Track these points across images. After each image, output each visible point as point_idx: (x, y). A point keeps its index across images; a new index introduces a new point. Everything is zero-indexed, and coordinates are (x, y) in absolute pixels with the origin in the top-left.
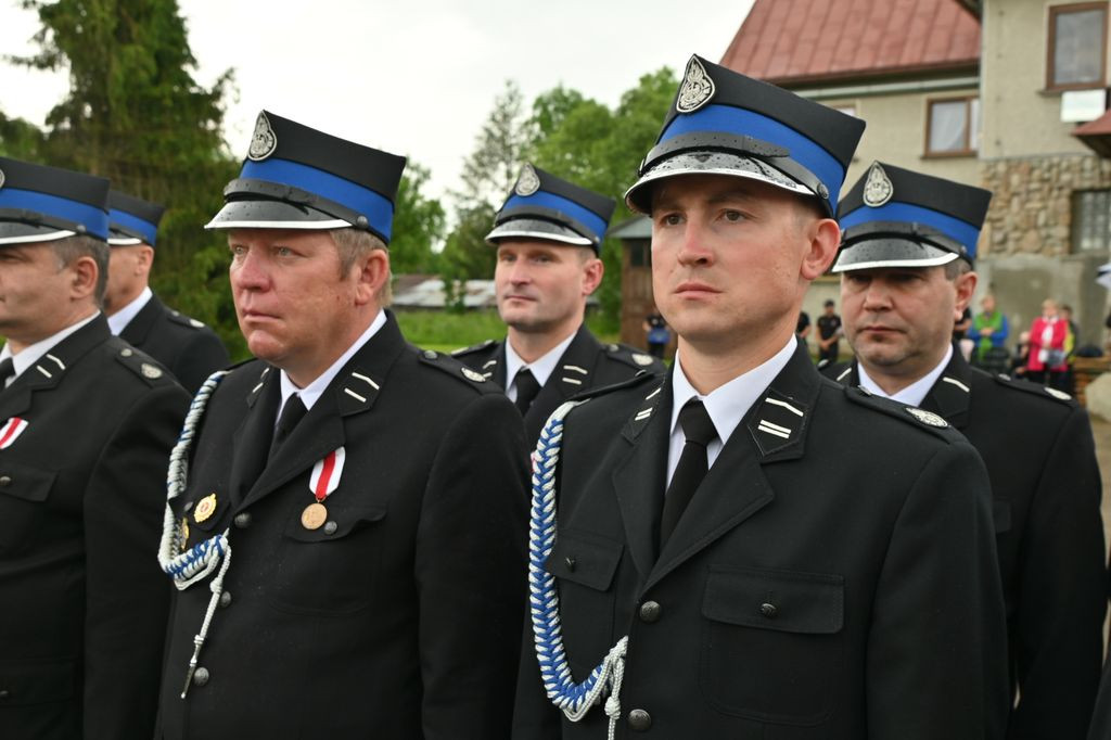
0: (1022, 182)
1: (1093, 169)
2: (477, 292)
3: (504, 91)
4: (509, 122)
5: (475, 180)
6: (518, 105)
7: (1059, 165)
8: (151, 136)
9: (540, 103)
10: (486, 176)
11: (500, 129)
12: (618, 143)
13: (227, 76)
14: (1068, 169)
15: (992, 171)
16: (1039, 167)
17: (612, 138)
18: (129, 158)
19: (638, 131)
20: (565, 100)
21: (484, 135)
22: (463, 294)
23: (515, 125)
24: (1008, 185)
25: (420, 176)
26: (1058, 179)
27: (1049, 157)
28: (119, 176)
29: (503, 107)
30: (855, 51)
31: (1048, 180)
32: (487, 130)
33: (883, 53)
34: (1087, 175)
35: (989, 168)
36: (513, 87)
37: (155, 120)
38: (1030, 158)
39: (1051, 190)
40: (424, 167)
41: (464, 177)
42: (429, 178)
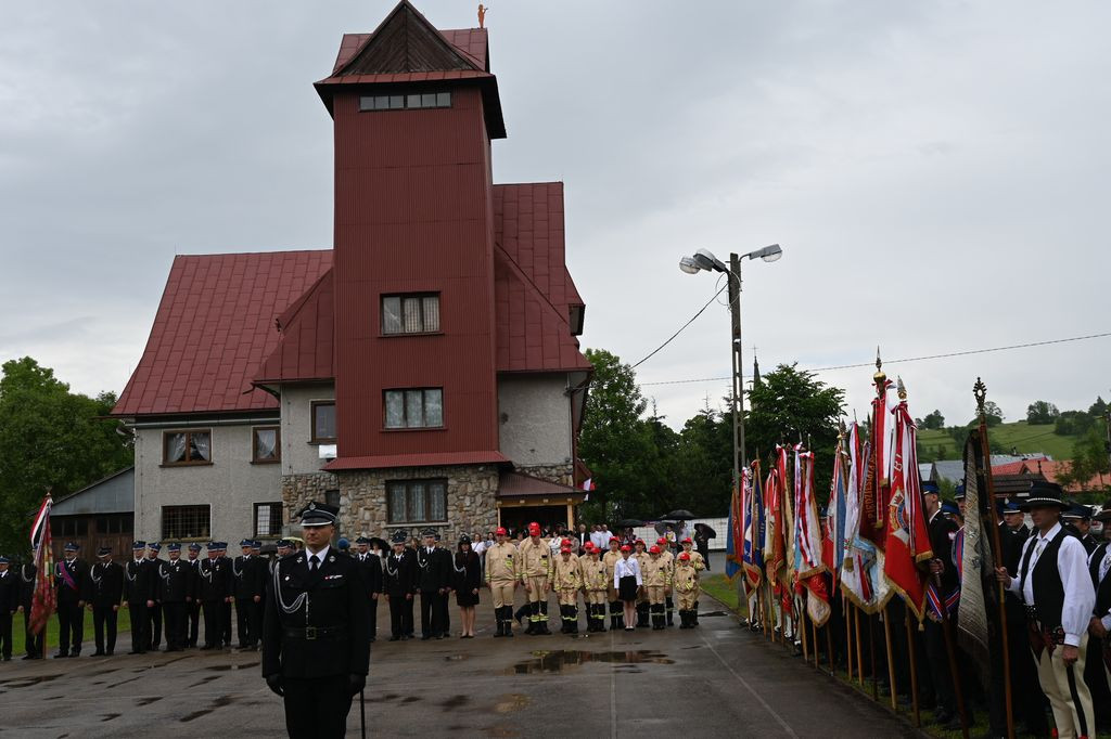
0: (303, 487)
1: (335, 482)
7: (319, 479)
14: (323, 481)
15: (288, 481)
16: (310, 479)
24: (296, 488)
26: (319, 485)
27: (315, 474)
30: (210, 399)
31: (315, 486)
33: (227, 401)
34: (333, 484)
35: (286, 480)
38: (306, 475)
39: (316, 490)
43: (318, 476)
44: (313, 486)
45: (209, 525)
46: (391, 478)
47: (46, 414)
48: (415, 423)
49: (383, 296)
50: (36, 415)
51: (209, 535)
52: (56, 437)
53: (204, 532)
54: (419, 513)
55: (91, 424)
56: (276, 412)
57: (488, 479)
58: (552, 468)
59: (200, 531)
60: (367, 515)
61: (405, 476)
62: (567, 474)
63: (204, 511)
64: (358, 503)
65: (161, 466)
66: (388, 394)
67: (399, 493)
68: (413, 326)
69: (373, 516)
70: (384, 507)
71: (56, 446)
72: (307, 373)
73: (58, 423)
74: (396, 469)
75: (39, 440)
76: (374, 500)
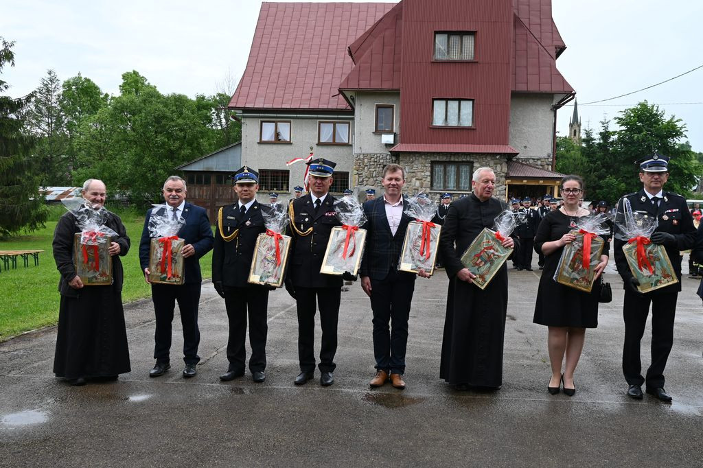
0: (368, 162)
1: (390, 159)
3: (47, 76)
4: (50, 94)
6: (56, 85)
7: (379, 157)
9: (67, 84)
14: (382, 158)
15: (359, 157)
16: (373, 157)
20: (83, 83)
24: (364, 162)
26: (379, 161)
27: (376, 154)
29: (47, 85)
33: (302, 102)
35: (357, 156)
38: (371, 154)
39: (377, 165)
43: (378, 155)
44: (375, 162)
45: (288, 183)
46: (435, 159)
47: (166, 105)
48: (453, 122)
49: (436, 33)
50: (161, 106)
51: (288, 190)
52: (173, 121)
53: (285, 187)
54: (452, 184)
55: (193, 113)
56: (352, 112)
57: (501, 164)
58: (538, 160)
59: (282, 187)
60: (418, 183)
61: (444, 159)
62: (548, 165)
63: (285, 174)
64: (412, 175)
65: (258, 143)
66: (435, 102)
67: (439, 169)
68: (455, 56)
69: (421, 185)
70: (429, 178)
71: (173, 127)
72: (375, 85)
73: (173, 112)
74: (439, 153)
76: (423, 174)
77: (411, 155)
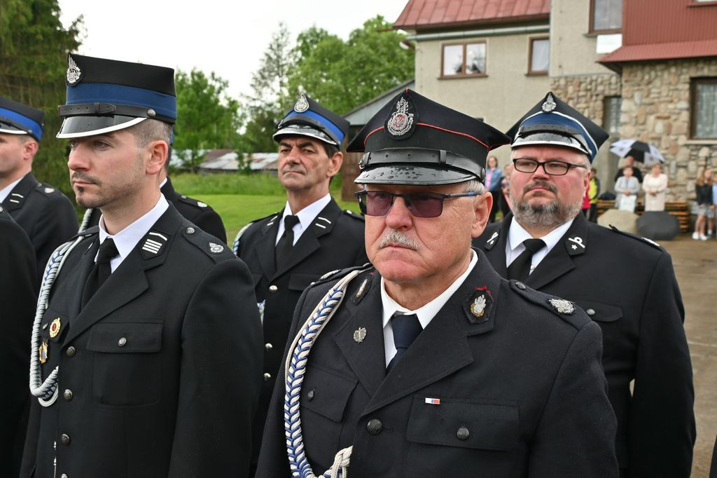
0: (574, 91)
1: (617, 83)
2: (259, 161)
3: (278, 30)
4: (281, 50)
5: (259, 88)
6: (287, 38)
7: (596, 80)
8: (28, 59)
9: (301, 37)
10: (266, 85)
11: (275, 54)
12: (347, 64)
13: (79, 20)
14: (602, 83)
15: (557, 84)
16: (585, 82)
17: (343, 61)
18: (15, 73)
19: (360, 56)
20: (318, 35)
21: (266, 58)
22: (249, 162)
23: (285, 52)
24: (566, 93)
25: (222, 84)
26: (596, 90)
27: (591, 75)
28: (8, 85)
29: (277, 40)
30: (485, 6)
31: (590, 90)
32: (267, 55)
33: (502, 8)
34: (613, 87)
35: (555, 82)
36: (284, 27)
37: (32, 48)
38: (579, 76)
39: (591, 96)
40: (224, 79)
41: (252, 85)
42: (228, 86)
43: (594, 78)
44: (587, 90)
46: (699, 74)
52: (380, 65)
60: (660, 127)
64: (648, 109)
65: (439, 78)
67: (710, 95)
69: (668, 130)
70: (685, 116)
73: (383, 54)
74: (708, 60)
75: (368, 68)
76: (671, 106)
77: (647, 69)
